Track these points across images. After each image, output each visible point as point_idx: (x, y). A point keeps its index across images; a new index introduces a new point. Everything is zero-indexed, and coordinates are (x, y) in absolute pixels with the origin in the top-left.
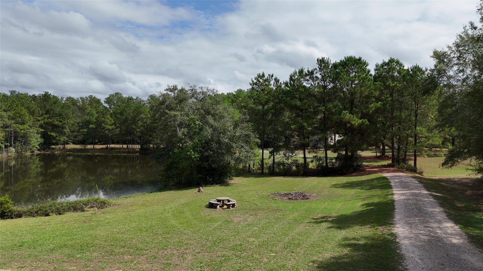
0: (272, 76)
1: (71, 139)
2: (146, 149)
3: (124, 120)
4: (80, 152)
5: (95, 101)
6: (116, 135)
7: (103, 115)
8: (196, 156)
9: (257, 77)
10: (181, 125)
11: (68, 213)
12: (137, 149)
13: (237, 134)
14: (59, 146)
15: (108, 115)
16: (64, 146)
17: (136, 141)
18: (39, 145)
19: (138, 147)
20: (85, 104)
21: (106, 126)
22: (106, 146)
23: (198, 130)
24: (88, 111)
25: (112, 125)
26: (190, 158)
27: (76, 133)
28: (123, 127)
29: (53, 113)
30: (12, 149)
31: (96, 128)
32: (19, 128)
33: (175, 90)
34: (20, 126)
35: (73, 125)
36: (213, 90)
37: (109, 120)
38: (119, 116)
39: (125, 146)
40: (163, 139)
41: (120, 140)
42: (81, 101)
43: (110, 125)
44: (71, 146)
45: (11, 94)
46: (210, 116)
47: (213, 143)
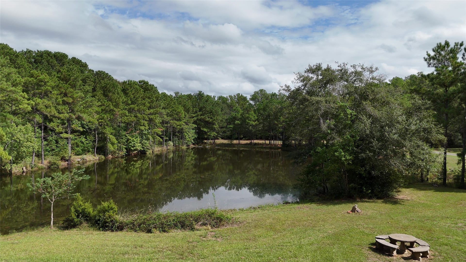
0: (462, 45)
1: (220, 135)
2: (288, 146)
3: (267, 116)
4: (227, 147)
5: (242, 99)
6: (259, 130)
7: (248, 112)
8: (348, 158)
9: (437, 48)
10: (325, 115)
11: (173, 231)
12: (279, 145)
13: (413, 127)
14: (210, 141)
15: (252, 111)
16: (214, 141)
17: (278, 137)
18: (194, 140)
19: (280, 143)
20: (233, 102)
21: (250, 122)
22: (250, 141)
23: (349, 122)
24: (234, 108)
25: (256, 121)
26: (338, 160)
27: (224, 129)
28: (265, 123)
29: (205, 110)
30: (171, 143)
31: (241, 124)
32: (176, 124)
33: (319, 70)
34: (176, 122)
35: (222, 121)
36: (371, 68)
37: (253, 116)
38: (262, 112)
39: (267, 142)
40: (303, 134)
41: (263, 136)
42: (229, 99)
43: (254, 121)
44: (220, 141)
45: (176, 95)
46: (368, 102)
47: (374, 140)
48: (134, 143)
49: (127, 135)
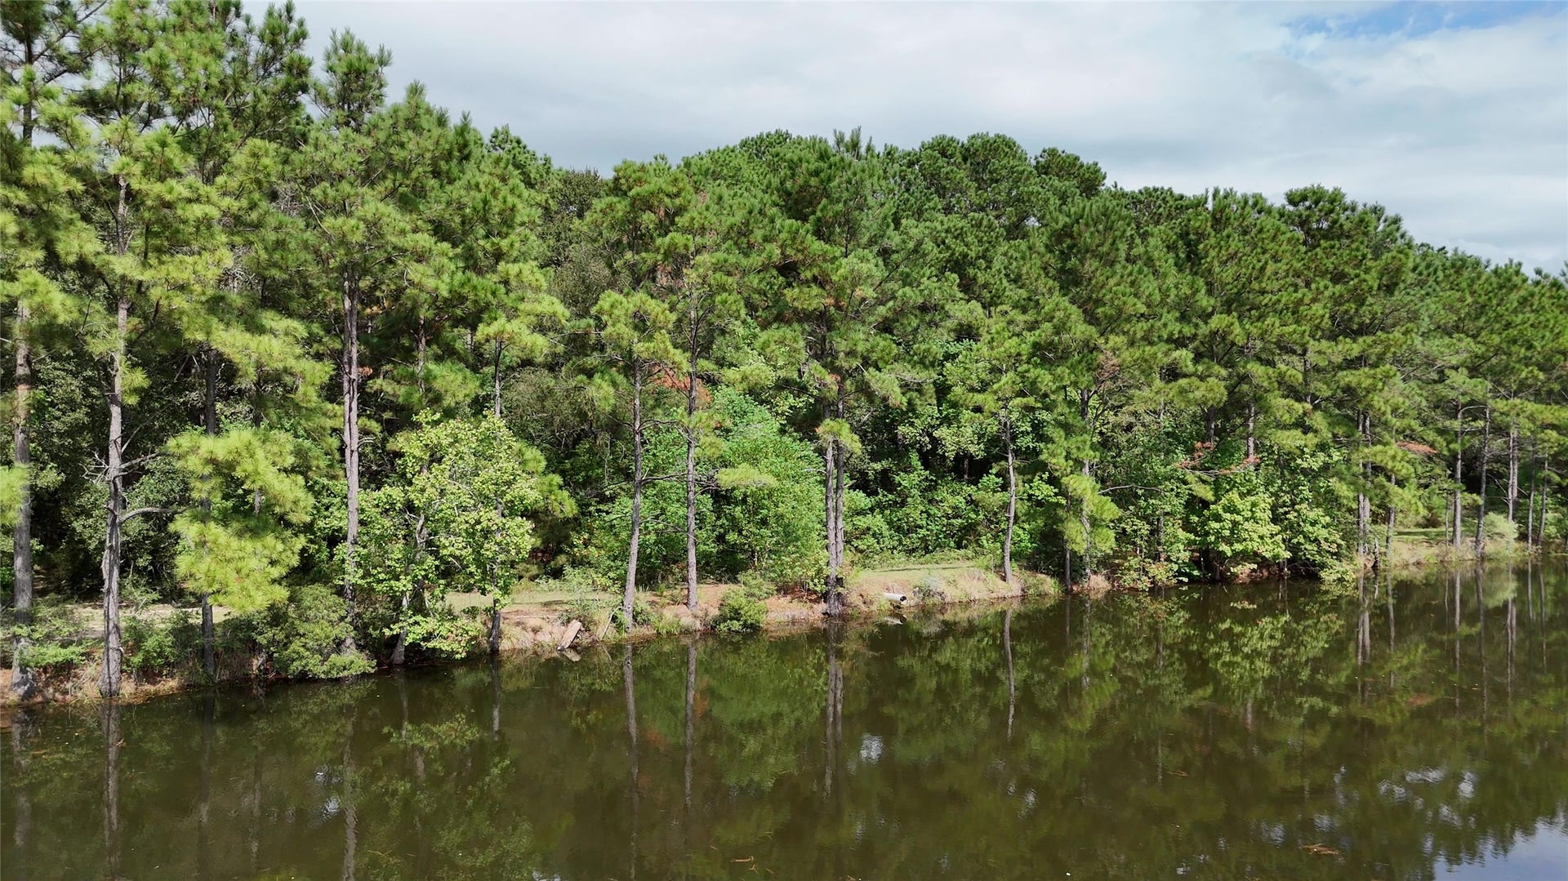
30: (1505, 525)
48: (1235, 524)
49: (1190, 477)
